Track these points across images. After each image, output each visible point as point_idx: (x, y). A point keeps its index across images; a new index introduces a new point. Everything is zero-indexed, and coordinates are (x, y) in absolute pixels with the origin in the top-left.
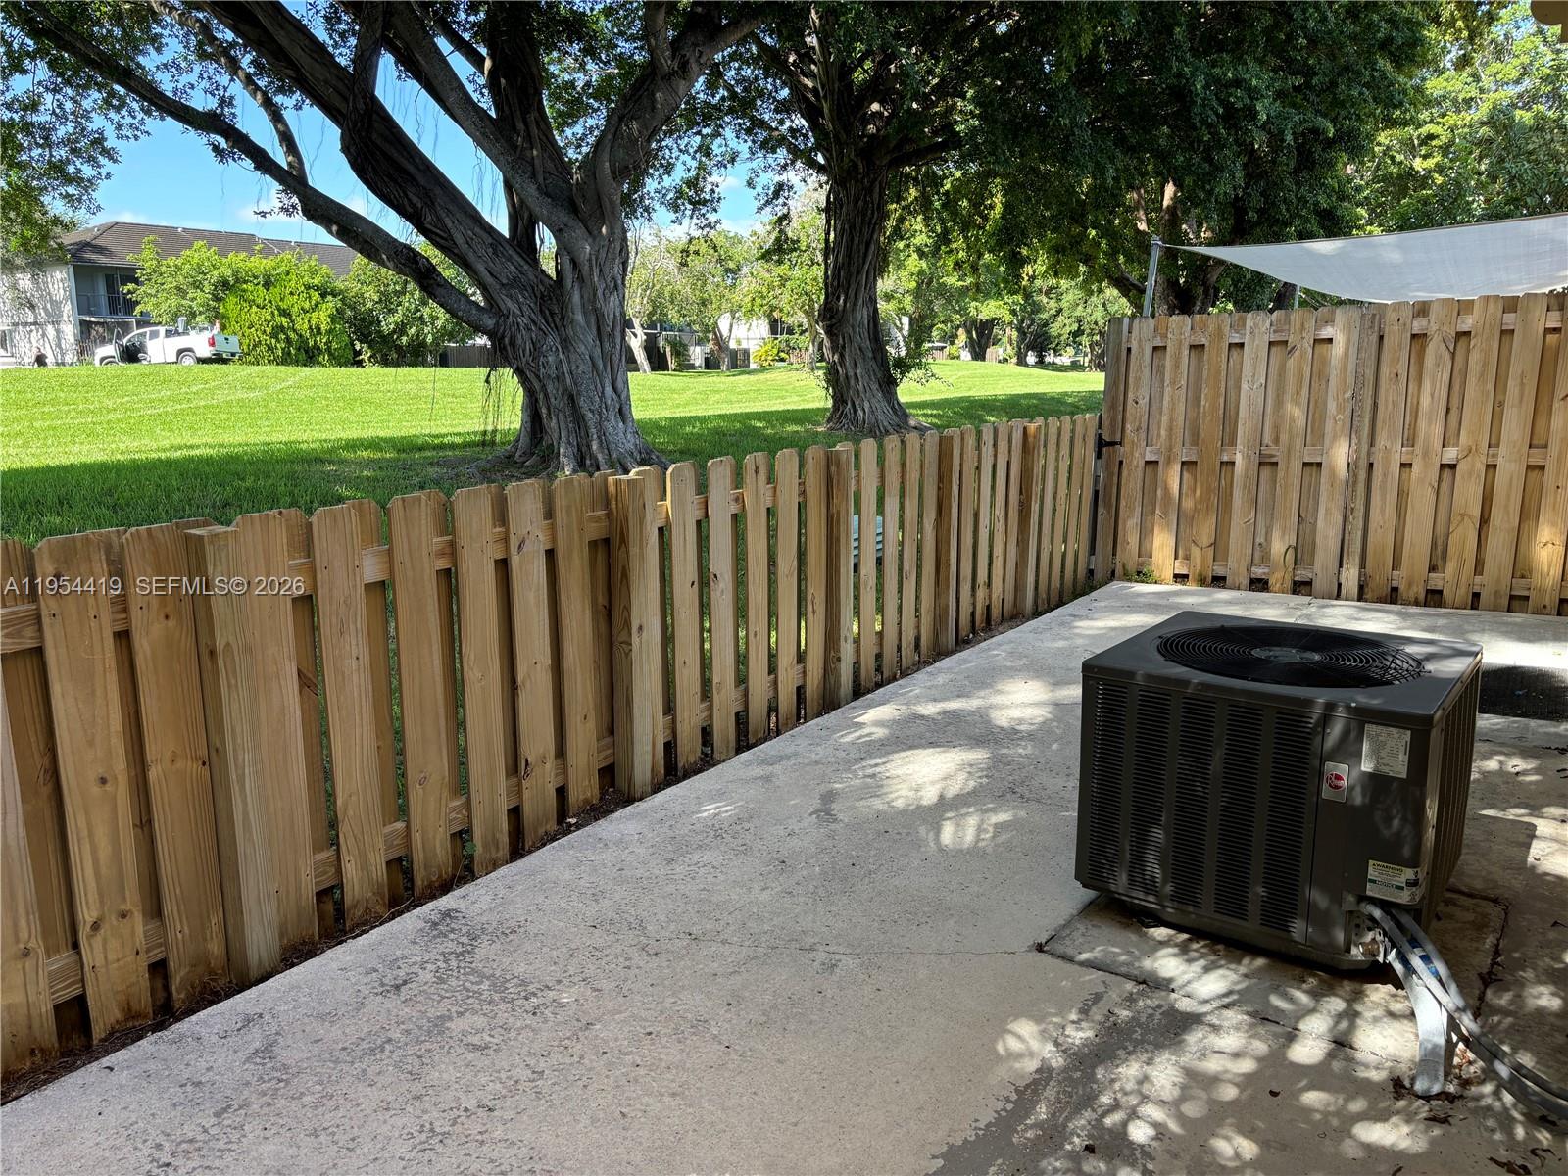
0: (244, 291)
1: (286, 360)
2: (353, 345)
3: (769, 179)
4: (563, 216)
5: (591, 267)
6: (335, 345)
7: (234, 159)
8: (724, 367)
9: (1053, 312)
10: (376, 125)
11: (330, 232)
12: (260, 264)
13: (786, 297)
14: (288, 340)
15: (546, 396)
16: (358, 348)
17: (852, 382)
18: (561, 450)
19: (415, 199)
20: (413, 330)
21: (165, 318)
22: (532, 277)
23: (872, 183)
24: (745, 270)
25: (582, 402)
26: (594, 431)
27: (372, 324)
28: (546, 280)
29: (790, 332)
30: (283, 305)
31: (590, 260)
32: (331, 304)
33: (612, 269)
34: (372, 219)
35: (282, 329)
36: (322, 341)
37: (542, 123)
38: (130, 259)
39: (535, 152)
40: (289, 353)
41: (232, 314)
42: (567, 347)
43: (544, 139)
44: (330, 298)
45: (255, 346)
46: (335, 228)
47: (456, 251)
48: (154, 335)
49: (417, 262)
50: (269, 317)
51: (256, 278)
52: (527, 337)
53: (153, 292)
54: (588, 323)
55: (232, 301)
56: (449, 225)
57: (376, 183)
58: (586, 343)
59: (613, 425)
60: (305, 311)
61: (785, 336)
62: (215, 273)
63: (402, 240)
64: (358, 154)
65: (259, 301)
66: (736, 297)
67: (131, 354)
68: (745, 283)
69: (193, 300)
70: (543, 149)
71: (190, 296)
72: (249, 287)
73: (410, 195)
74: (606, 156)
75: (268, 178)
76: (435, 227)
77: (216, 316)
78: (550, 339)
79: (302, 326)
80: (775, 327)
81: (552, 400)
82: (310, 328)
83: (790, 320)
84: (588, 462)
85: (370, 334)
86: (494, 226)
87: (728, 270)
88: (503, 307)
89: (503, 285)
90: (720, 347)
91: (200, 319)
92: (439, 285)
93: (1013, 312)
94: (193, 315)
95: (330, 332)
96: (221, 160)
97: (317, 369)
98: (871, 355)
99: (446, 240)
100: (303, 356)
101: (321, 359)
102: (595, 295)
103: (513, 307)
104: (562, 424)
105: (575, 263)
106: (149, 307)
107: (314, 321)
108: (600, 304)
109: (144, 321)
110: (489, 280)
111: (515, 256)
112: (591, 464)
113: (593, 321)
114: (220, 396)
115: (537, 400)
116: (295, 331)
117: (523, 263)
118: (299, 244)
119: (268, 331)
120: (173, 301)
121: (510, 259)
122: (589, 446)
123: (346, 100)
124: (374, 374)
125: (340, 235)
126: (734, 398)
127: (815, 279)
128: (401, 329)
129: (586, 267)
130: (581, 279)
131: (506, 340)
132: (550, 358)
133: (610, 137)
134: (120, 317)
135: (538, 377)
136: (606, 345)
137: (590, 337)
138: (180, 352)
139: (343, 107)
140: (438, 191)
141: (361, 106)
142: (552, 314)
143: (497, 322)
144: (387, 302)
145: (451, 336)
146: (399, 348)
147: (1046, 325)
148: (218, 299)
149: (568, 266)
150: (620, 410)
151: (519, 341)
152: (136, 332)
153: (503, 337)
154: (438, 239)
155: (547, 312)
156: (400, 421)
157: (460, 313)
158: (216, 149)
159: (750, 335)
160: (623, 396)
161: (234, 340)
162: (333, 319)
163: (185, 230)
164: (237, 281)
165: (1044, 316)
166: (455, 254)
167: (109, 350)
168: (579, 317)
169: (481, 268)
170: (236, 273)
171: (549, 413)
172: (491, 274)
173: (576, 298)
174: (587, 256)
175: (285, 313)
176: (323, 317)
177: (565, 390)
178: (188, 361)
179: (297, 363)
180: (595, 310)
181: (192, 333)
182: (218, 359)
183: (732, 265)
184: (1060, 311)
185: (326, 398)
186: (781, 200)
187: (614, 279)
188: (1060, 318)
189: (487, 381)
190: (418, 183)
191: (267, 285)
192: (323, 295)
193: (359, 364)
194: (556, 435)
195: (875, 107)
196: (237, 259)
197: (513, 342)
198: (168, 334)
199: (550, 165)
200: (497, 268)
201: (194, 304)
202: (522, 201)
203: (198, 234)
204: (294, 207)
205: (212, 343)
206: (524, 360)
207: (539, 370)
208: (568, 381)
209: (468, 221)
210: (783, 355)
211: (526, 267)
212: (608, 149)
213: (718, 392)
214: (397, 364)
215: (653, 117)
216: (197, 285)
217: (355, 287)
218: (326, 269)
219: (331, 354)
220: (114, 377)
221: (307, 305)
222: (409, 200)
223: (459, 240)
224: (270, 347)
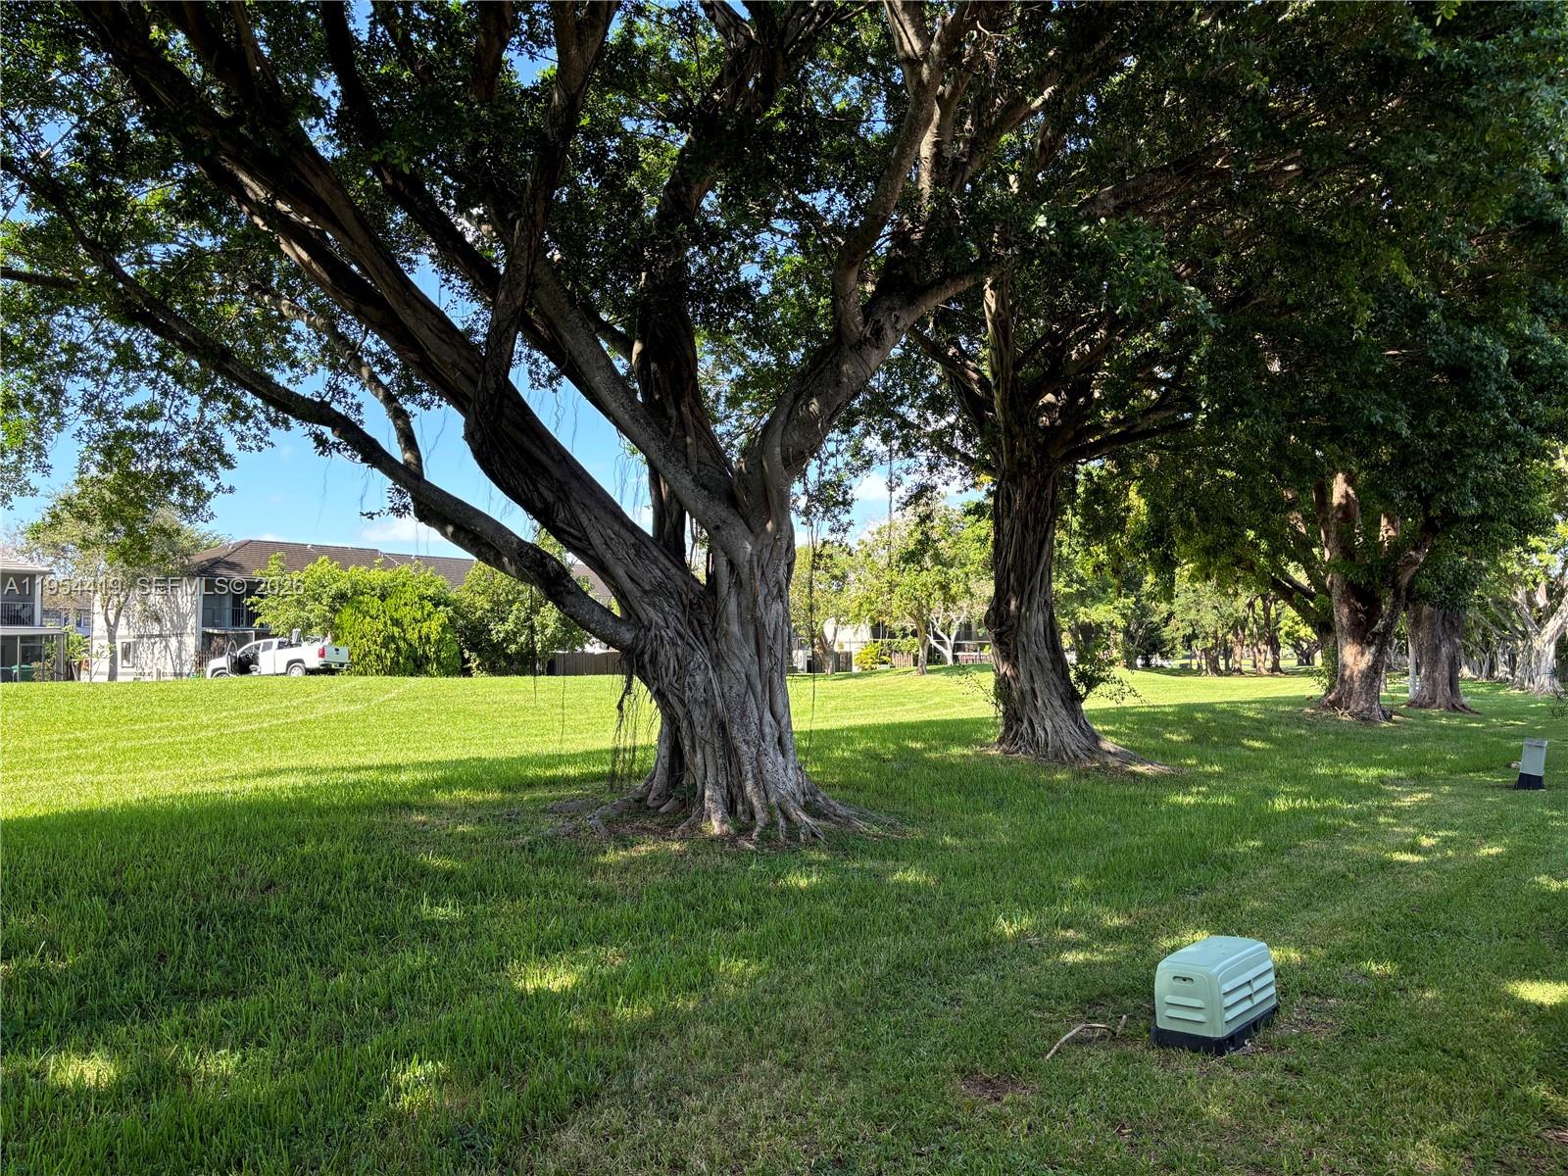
0: (360, 602)
1: (394, 670)
2: (462, 653)
3: (910, 482)
4: (720, 511)
5: (751, 569)
6: (443, 655)
7: (339, 451)
8: (828, 671)
9: (1165, 615)
10: (507, 411)
11: (445, 534)
12: (378, 576)
13: (896, 602)
14: (398, 650)
15: (691, 724)
16: (466, 656)
17: (1029, 698)
18: (707, 793)
19: (547, 494)
20: (523, 639)
21: (282, 629)
22: (679, 582)
23: (1046, 477)
24: (852, 576)
25: (735, 731)
26: (749, 768)
27: (482, 632)
28: (696, 585)
29: (892, 635)
30: (396, 616)
31: (751, 561)
32: (442, 615)
33: (776, 571)
34: (495, 516)
35: (392, 638)
36: (431, 651)
37: (696, 409)
38: (256, 575)
39: (689, 440)
40: (398, 662)
41: (347, 626)
42: (718, 664)
43: (699, 426)
44: (441, 608)
45: (365, 656)
46: (450, 529)
47: (591, 552)
48: (268, 647)
49: (545, 566)
50: (381, 627)
51: (373, 589)
52: (670, 653)
53: (275, 604)
54: (745, 635)
55: (347, 612)
56: (586, 523)
57: (502, 476)
58: (742, 658)
59: (773, 761)
60: (416, 621)
61: (887, 640)
62: (334, 586)
63: (529, 540)
64: (484, 441)
65: (373, 612)
66: (843, 602)
67: (243, 666)
68: (853, 590)
69: (312, 611)
70: (698, 437)
71: (308, 608)
72: (366, 598)
73: (542, 489)
74: (777, 439)
75: (376, 471)
76: (569, 525)
77: (332, 628)
78: (698, 656)
79: (413, 636)
80: (877, 631)
81: (698, 729)
82: (420, 637)
83: (896, 626)
84: (740, 808)
85: (480, 643)
86: (637, 522)
87: (835, 577)
88: (643, 617)
89: (645, 592)
90: (825, 651)
91: (316, 630)
92: (569, 593)
93: (1124, 616)
94: (310, 626)
95: (440, 641)
96: (322, 453)
97: (423, 680)
98: (1050, 666)
99: (580, 540)
100: (411, 665)
101: (429, 668)
102: (755, 602)
103: (657, 618)
104: (709, 759)
105: (732, 565)
106: (268, 619)
107: (425, 631)
108: (761, 610)
109: (263, 634)
110: (628, 585)
111: (662, 558)
112: (744, 812)
113: (752, 634)
114: (321, 710)
115: (678, 729)
116: (405, 640)
117: (669, 565)
118: (418, 558)
119: (379, 641)
120: (292, 614)
121: (655, 561)
122: (742, 788)
123: (474, 383)
124: (483, 683)
125: (455, 539)
126: (851, 704)
127: (924, 585)
128: (511, 637)
129: (746, 570)
130: (739, 584)
131: (647, 657)
132: (698, 678)
133: (782, 418)
134: (241, 630)
135: (682, 701)
136: (766, 662)
137: (748, 652)
138: (290, 663)
139: (470, 391)
140: (574, 484)
141: (492, 385)
142: (701, 625)
143: (636, 637)
144: (499, 611)
145: (562, 644)
146: (508, 657)
147: (1158, 628)
148: (334, 611)
149: (724, 569)
150: (780, 740)
151: (662, 658)
152: (254, 643)
153: (643, 652)
154: (571, 540)
155: (696, 623)
156: (504, 736)
157: (593, 626)
158: (320, 441)
159: (853, 639)
160: (784, 722)
161: (344, 651)
162: (444, 628)
163: (313, 546)
164: (355, 593)
165: (1156, 619)
166: (591, 557)
167: (222, 662)
168: (735, 628)
169: (620, 572)
170: (355, 585)
171: (693, 746)
172: (632, 579)
173: (732, 606)
174: (747, 557)
175: (397, 623)
176: (433, 627)
177: (715, 717)
178: (297, 672)
179: (404, 672)
180: (754, 619)
181: (304, 644)
182: (327, 670)
183: (837, 572)
184: (1171, 615)
185: (429, 711)
186: (924, 500)
187: (778, 583)
188: (1173, 622)
189: (620, 707)
190: (551, 476)
191: (383, 597)
192: (436, 606)
193: (467, 672)
194: (700, 773)
195: (1050, 397)
196: (357, 573)
197: (654, 660)
198: (281, 646)
199: (705, 454)
200: (639, 572)
201: (311, 616)
202: (672, 493)
203: (322, 550)
204: (406, 507)
205: (322, 654)
206: (666, 680)
207: (684, 692)
208: (719, 705)
209: (608, 518)
210: (885, 658)
211: (673, 570)
212: (779, 432)
213: (833, 698)
214: (504, 673)
215: (837, 394)
216: (317, 599)
217: (468, 597)
218: (440, 580)
219: (439, 663)
220: (216, 691)
221: (419, 615)
222: (540, 494)
223: (596, 540)
224: (379, 657)
